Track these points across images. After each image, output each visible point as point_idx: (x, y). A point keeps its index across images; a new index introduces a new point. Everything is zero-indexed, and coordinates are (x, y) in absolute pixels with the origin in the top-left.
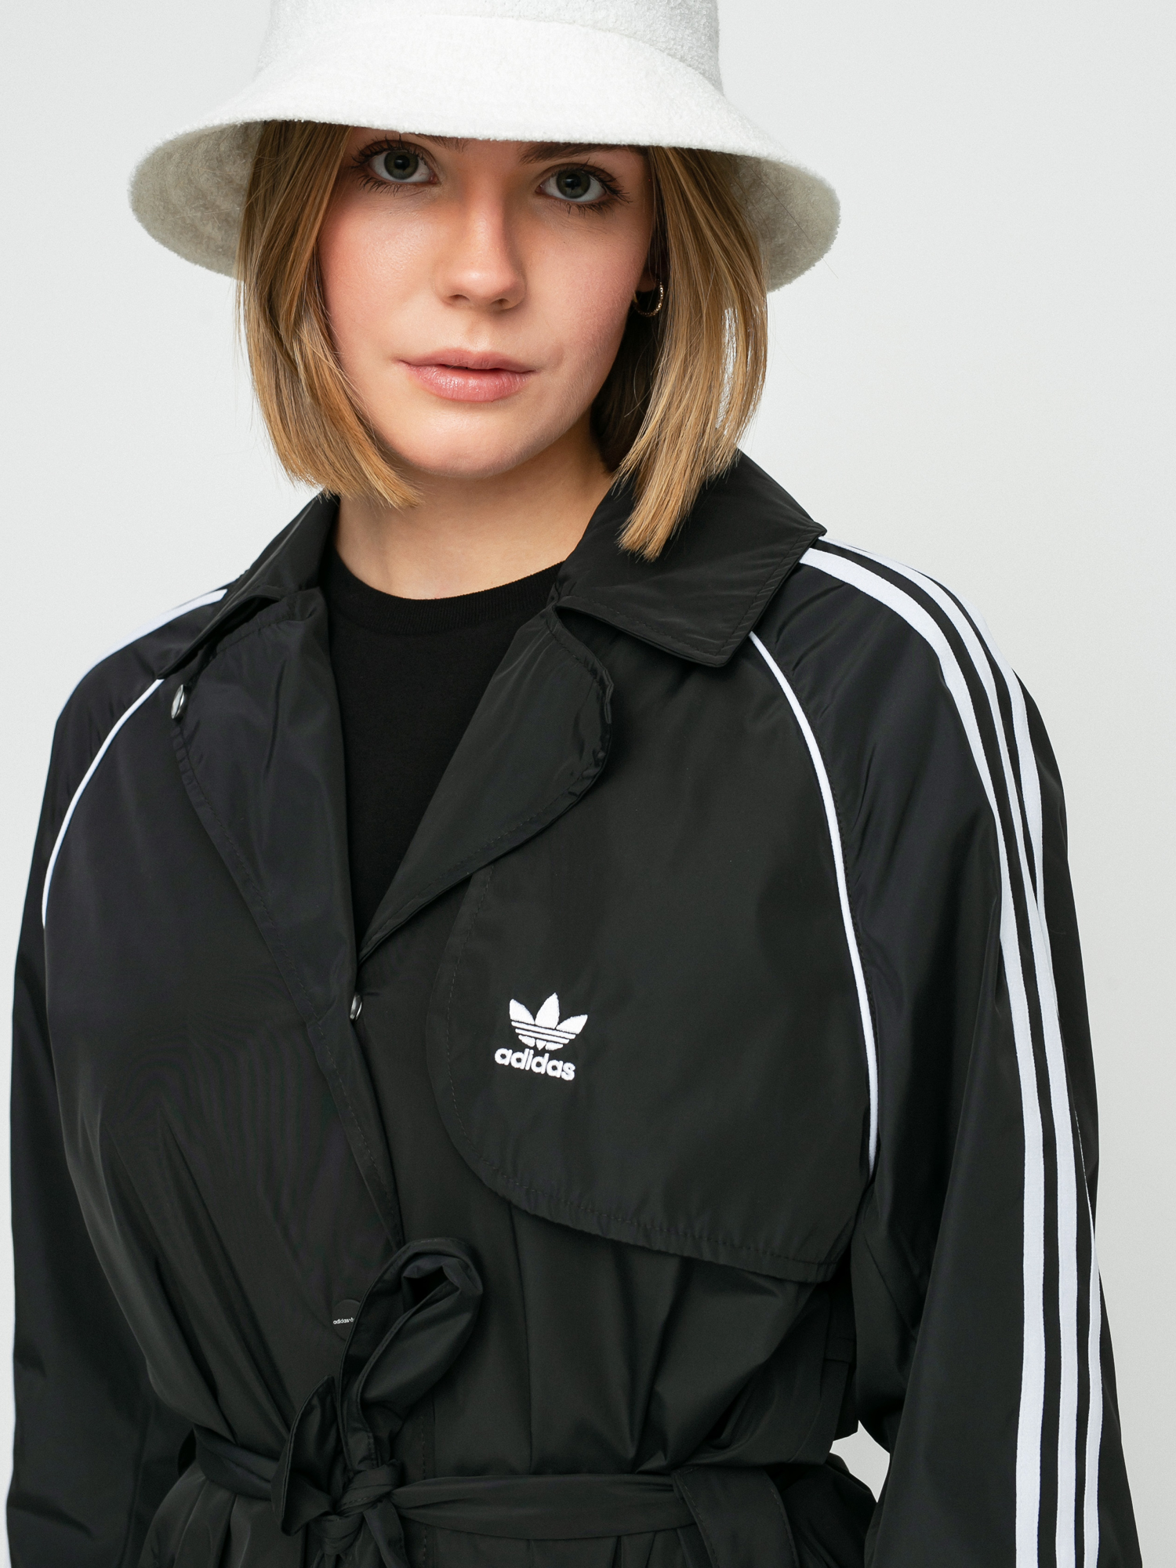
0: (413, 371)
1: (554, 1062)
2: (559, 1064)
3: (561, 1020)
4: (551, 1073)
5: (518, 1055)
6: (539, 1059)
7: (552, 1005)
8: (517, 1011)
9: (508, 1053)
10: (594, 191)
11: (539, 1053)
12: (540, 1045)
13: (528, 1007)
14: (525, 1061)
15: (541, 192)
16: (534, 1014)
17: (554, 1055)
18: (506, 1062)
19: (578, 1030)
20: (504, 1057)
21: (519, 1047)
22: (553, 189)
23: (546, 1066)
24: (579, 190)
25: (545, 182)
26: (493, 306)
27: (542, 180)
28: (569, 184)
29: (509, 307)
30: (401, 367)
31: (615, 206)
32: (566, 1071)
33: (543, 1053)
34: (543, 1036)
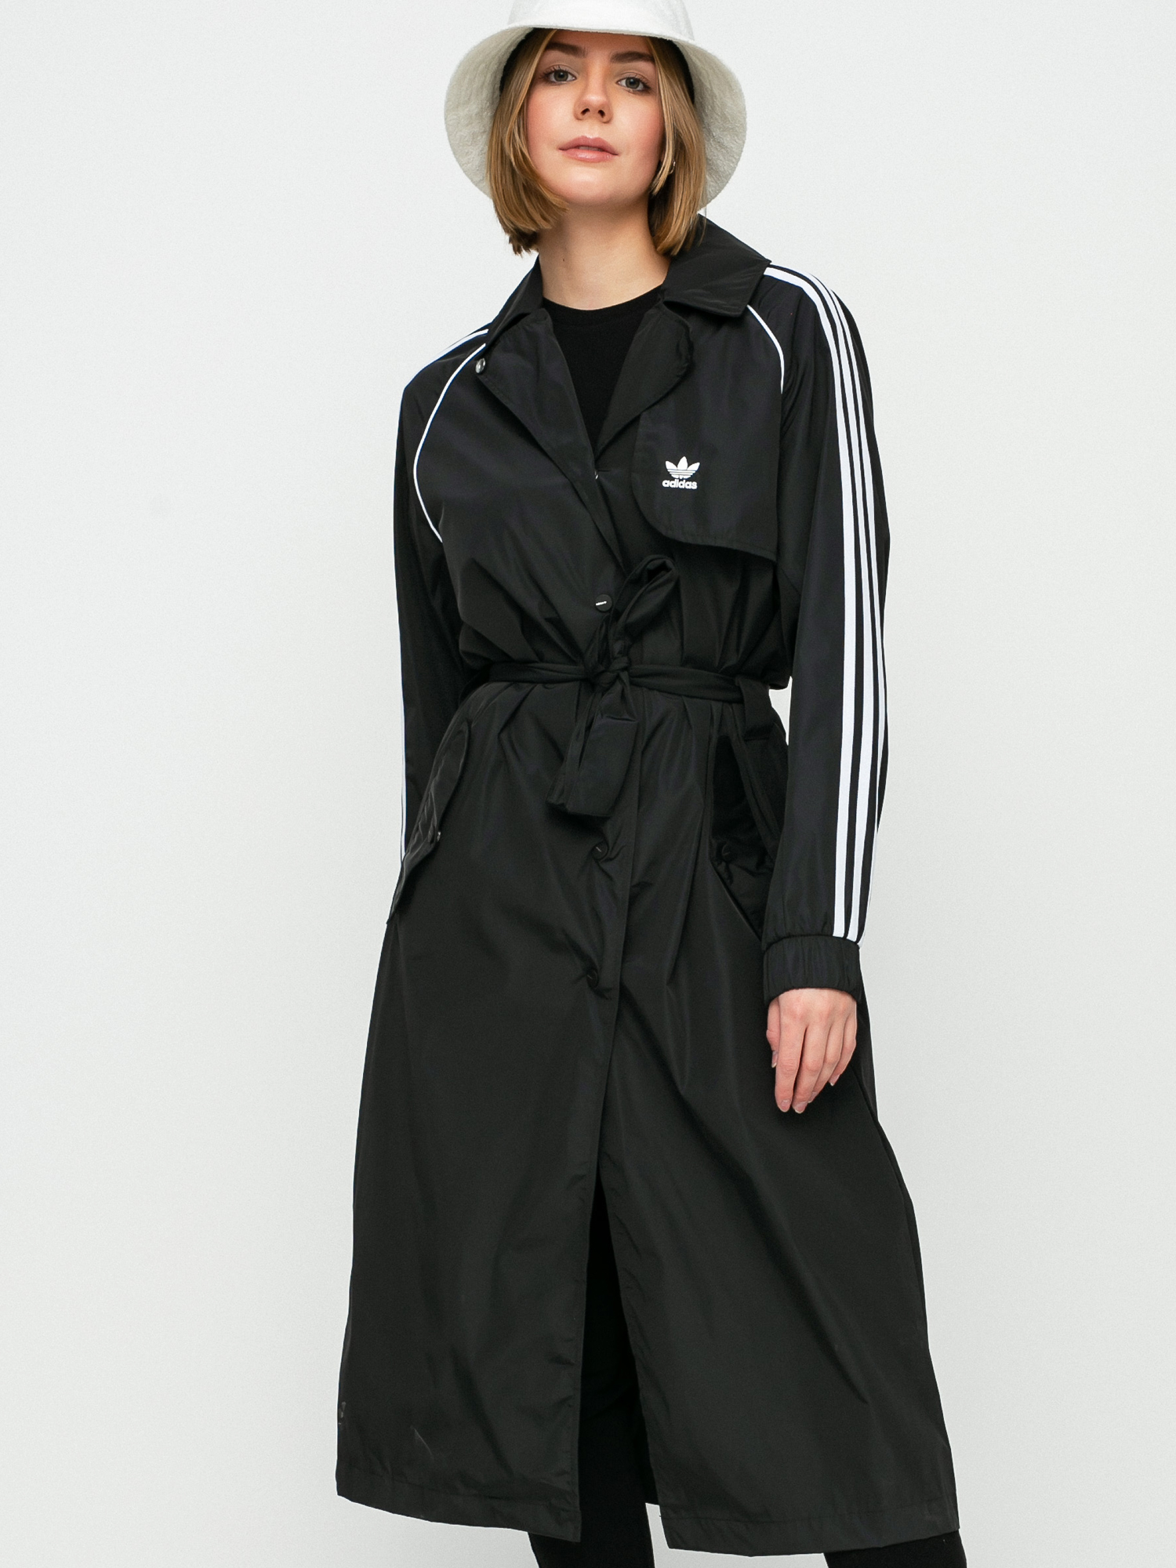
0: (565, 153)
1: (688, 483)
2: (690, 483)
3: (689, 465)
4: (687, 487)
5: (672, 482)
6: (681, 482)
7: (684, 461)
8: (669, 465)
9: (668, 482)
10: (641, 87)
11: (680, 480)
12: (681, 478)
13: (674, 463)
14: (675, 484)
15: (617, 83)
16: (677, 465)
17: (687, 480)
18: (668, 486)
19: (697, 469)
20: (666, 484)
21: (673, 479)
22: (624, 83)
23: (685, 485)
24: (635, 86)
25: (620, 80)
26: (599, 115)
27: (618, 79)
28: (631, 83)
29: (605, 119)
30: (561, 151)
31: (649, 93)
32: (693, 486)
33: (682, 480)
34: (681, 473)
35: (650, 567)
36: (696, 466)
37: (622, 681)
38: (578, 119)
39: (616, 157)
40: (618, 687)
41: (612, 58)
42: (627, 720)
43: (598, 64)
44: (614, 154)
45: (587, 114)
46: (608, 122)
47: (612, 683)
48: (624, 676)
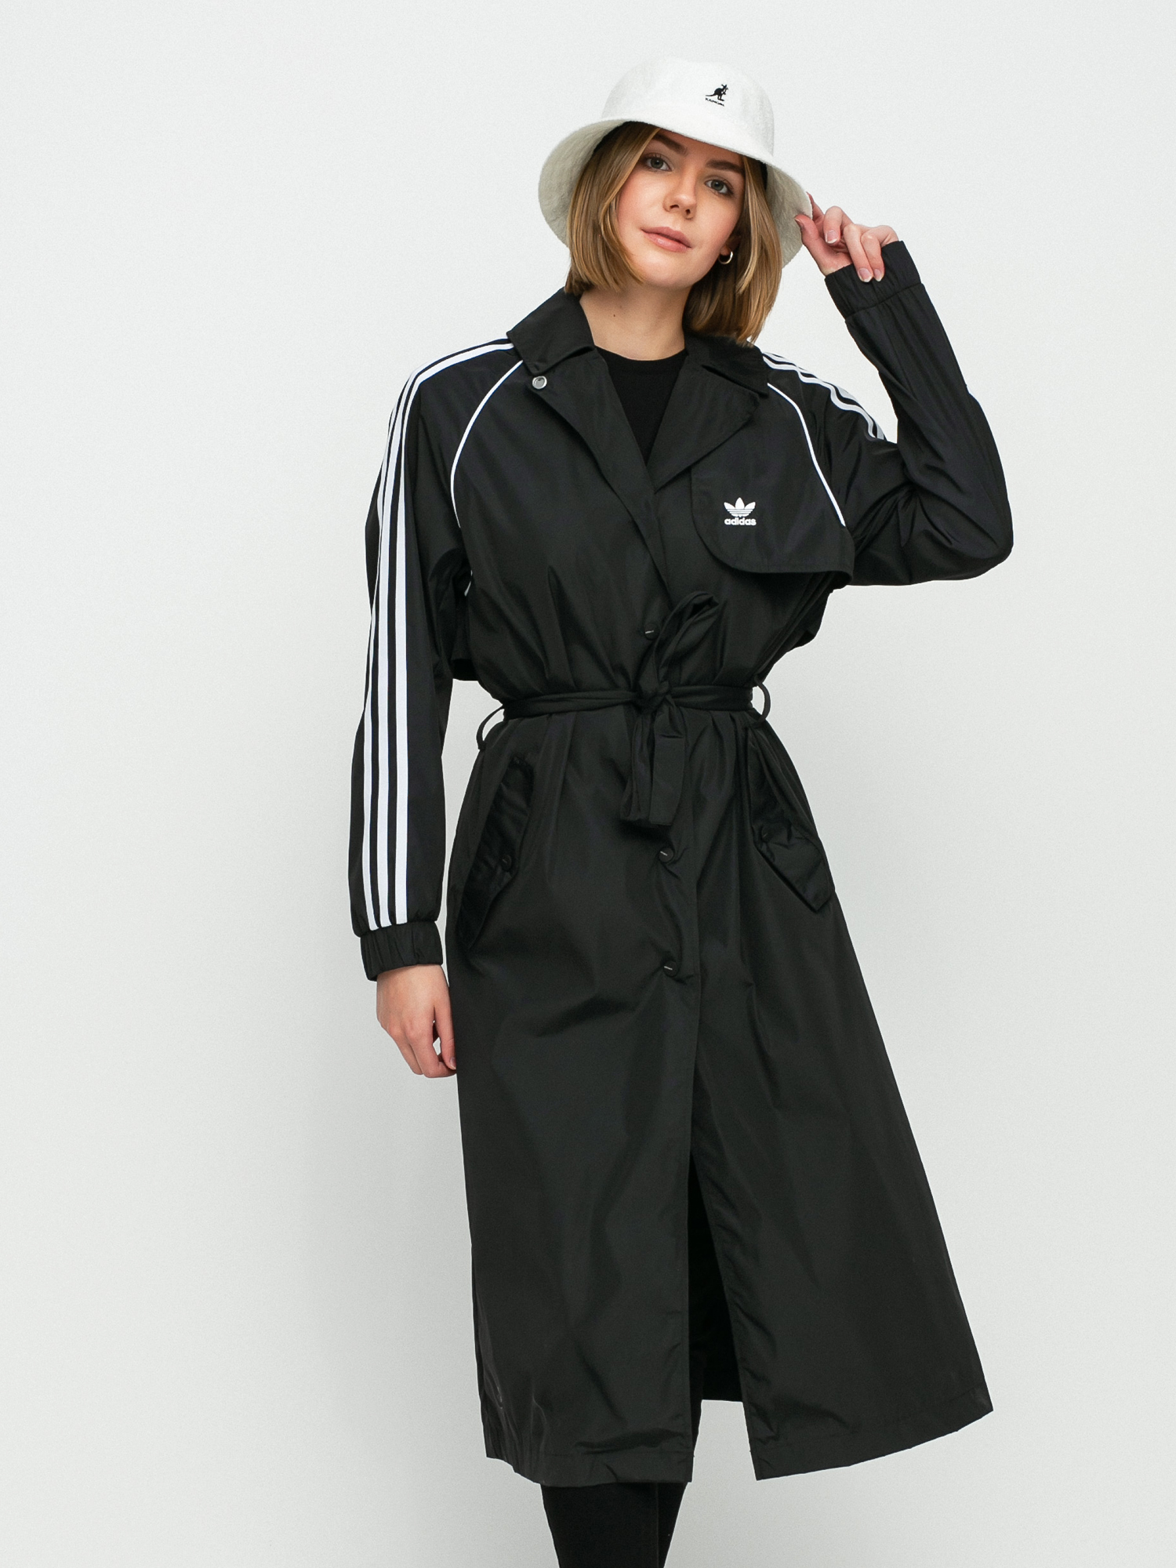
0: (647, 235)
1: (747, 520)
2: (749, 520)
3: (745, 505)
4: (747, 524)
5: (733, 520)
6: (741, 520)
7: (740, 502)
8: (728, 506)
9: (729, 520)
10: (724, 190)
11: (740, 518)
12: (740, 516)
13: (731, 504)
14: (736, 522)
15: (706, 184)
16: (734, 506)
17: (746, 518)
18: (729, 524)
19: (753, 508)
20: (728, 522)
21: (733, 518)
22: (709, 184)
23: (744, 522)
24: (719, 188)
25: (708, 181)
26: (685, 213)
27: (707, 180)
28: (716, 185)
29: (690, 216)
30: (642, 233)
31: (731, 197)
32: (753, 522)
33: (742, 518)
34: (740, 512)
35: (696, 601)
36: (752, 506)
37: (669, 703)
38: (666, 210)
39: (689, 249)
40: (665, 708)
41: (707, 164)
42: (674, 737)
43: (693, 168)
44: (688, 246)
45: (674, 209)
46: (690, 219)
47: (660, 705)
48: (669, 697)
